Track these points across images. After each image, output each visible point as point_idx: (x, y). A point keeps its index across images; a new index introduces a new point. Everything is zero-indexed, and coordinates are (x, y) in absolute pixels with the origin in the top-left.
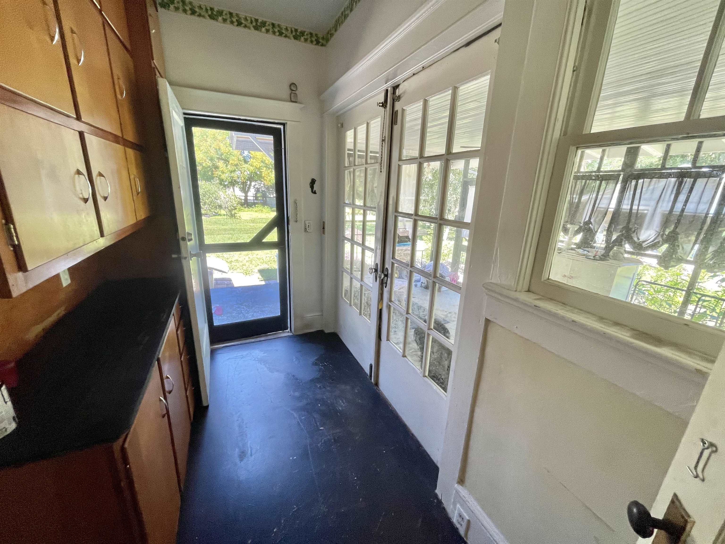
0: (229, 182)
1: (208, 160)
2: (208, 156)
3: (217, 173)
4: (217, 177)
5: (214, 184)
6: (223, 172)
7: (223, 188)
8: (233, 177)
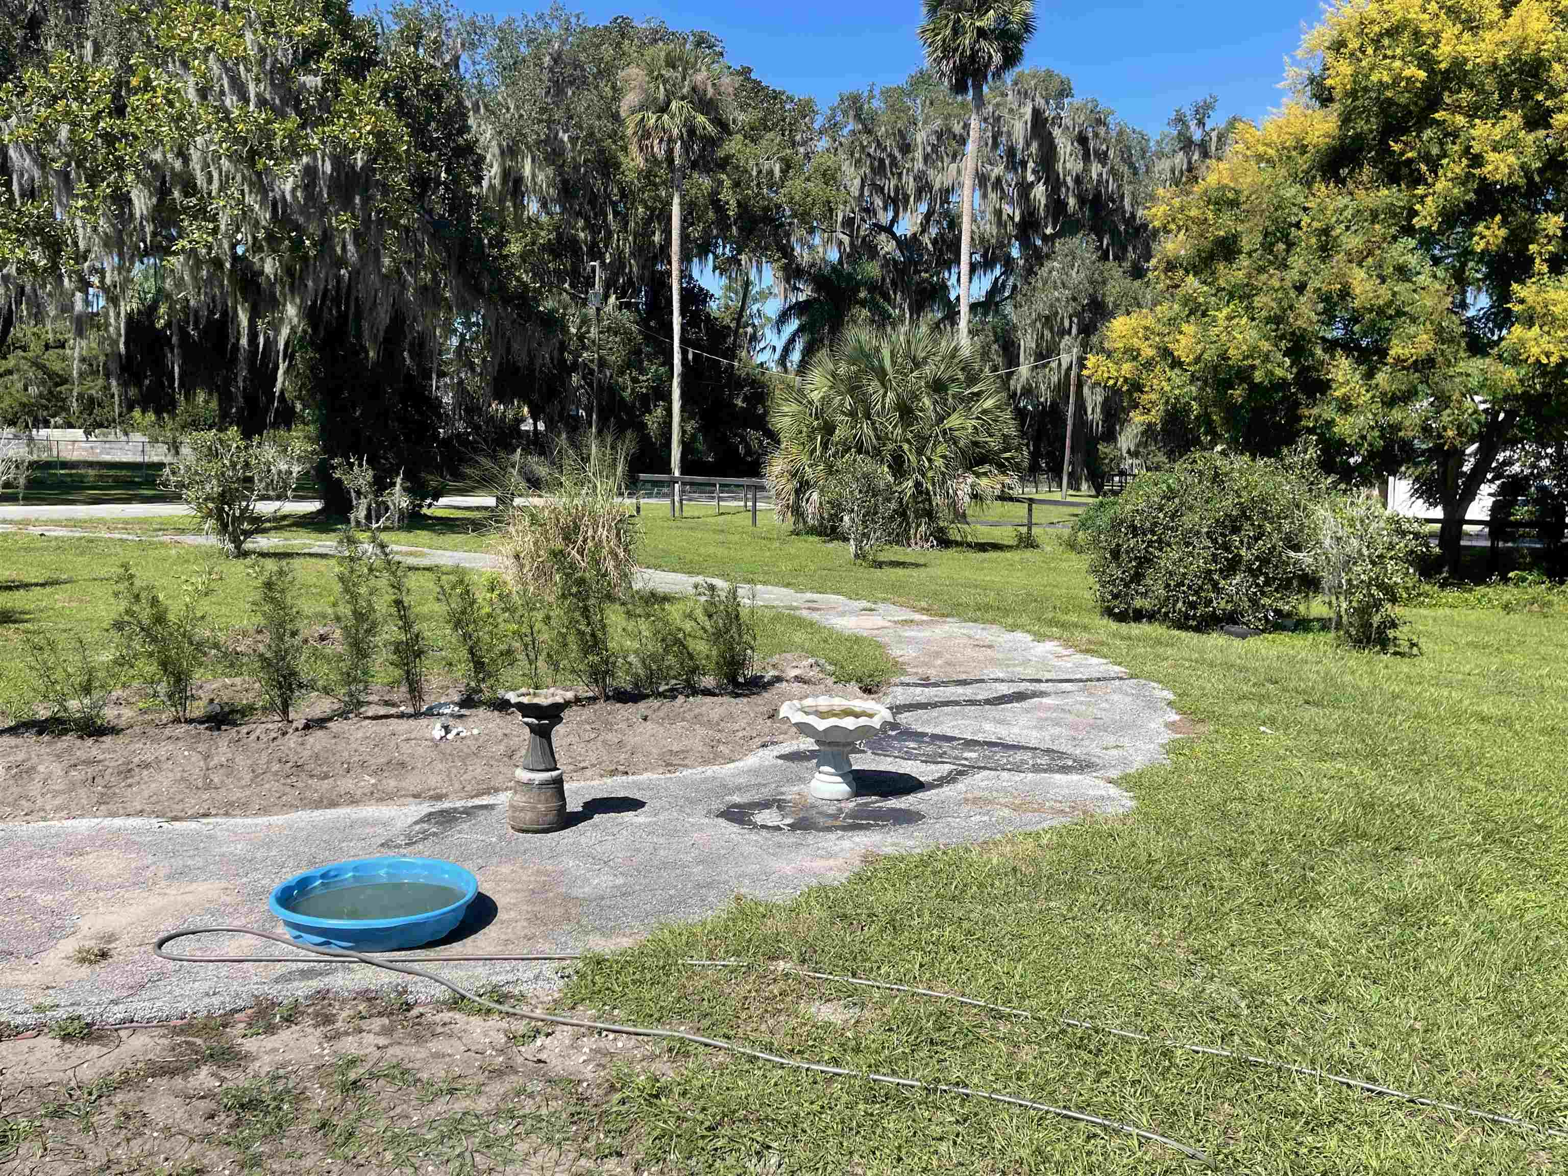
0: (1371, 455)
1: (1279, 355)
2: (1282, 337)
3: (1315, 411)
4: (1311, 431)
5: (1290, 467)
6: (1346, 407)
7: (1335, 484)
8: (1396, 428)
